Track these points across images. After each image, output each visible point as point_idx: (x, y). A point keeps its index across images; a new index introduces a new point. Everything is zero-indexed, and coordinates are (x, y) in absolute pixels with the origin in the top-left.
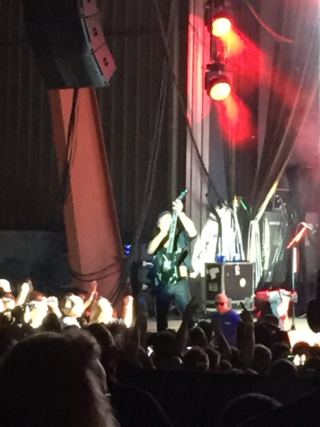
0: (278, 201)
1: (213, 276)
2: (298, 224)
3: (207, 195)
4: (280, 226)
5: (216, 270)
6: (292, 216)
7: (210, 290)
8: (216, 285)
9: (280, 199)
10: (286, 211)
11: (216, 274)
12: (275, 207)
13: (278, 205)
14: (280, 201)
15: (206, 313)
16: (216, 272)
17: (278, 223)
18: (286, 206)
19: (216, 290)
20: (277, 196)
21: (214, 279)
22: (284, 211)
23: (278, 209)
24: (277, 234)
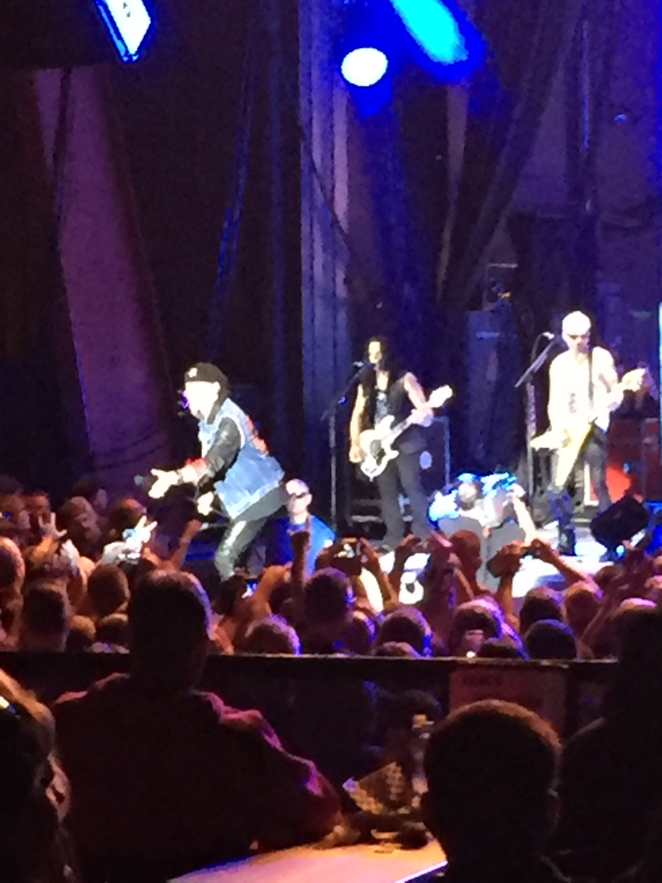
0: (494, 289)
2: (537, 335)
3: (346, 281)
4: (500, 340)
6: (524, 319)
9: (499, 285)
12: (489, 301)
13: (494, 298)
14: (498, 290)
15: (350, 524)
17: (496, 335)
18: (511, 299)
20: (492, 279)
24: (493, 357)
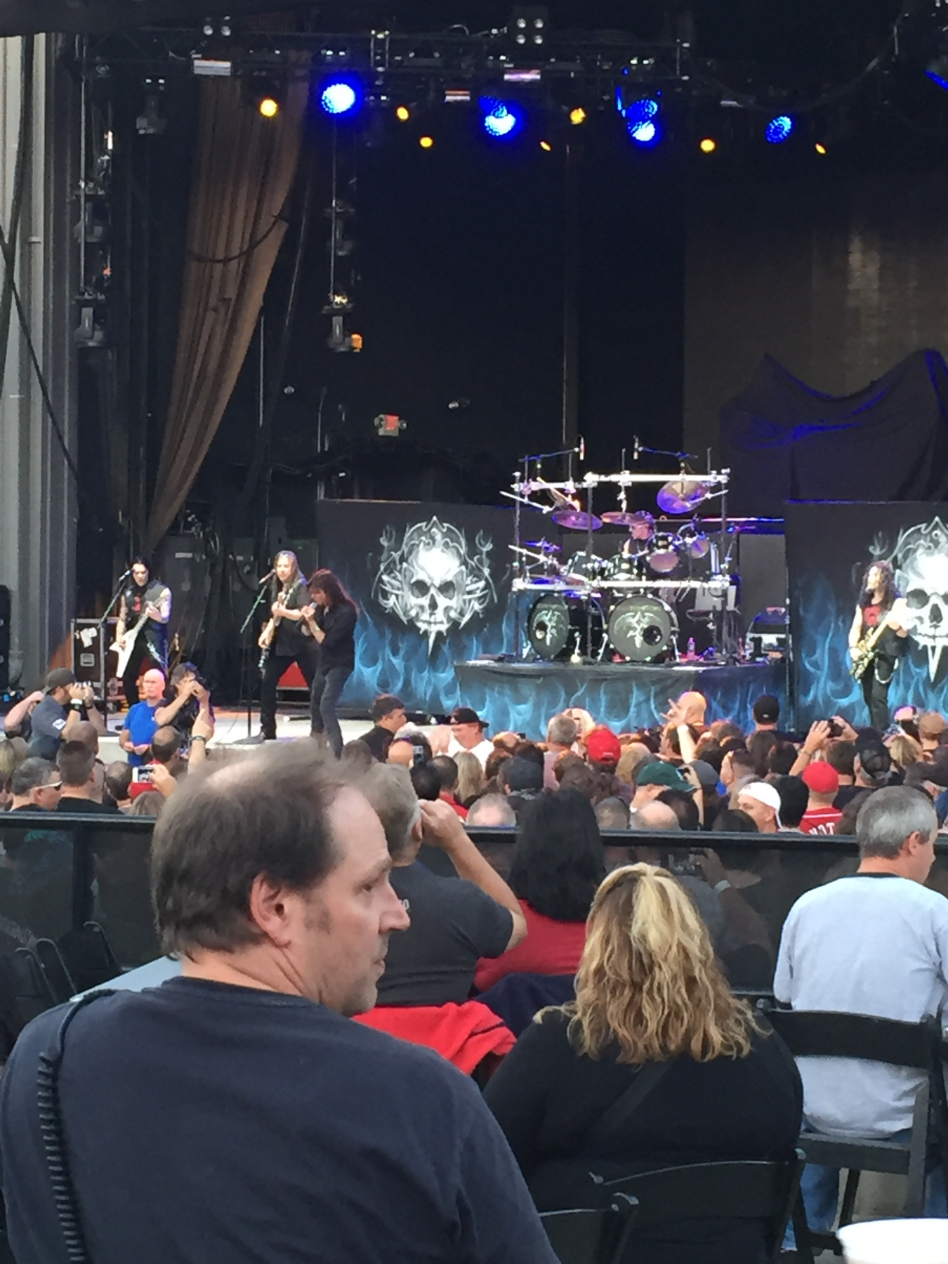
0: (190, 519)
1: (87, 642)
4: (193, 559)
5: (92, 632)
6: (212, 543)
7: (82, 664)
8: (92, 655)
9: (193, 516)
10: (201, 535)
11: (93, 639)
12: (185, 528)
13: (189, 525)
14: (193, 519)
16: (91, 636)
17: (190, 555)
18: (203, 528)
19: (92, 665)
20: (188, 511)
21: (90, 647)
22: (199, 534)
23: (189, 532)
24: (187, 574)
